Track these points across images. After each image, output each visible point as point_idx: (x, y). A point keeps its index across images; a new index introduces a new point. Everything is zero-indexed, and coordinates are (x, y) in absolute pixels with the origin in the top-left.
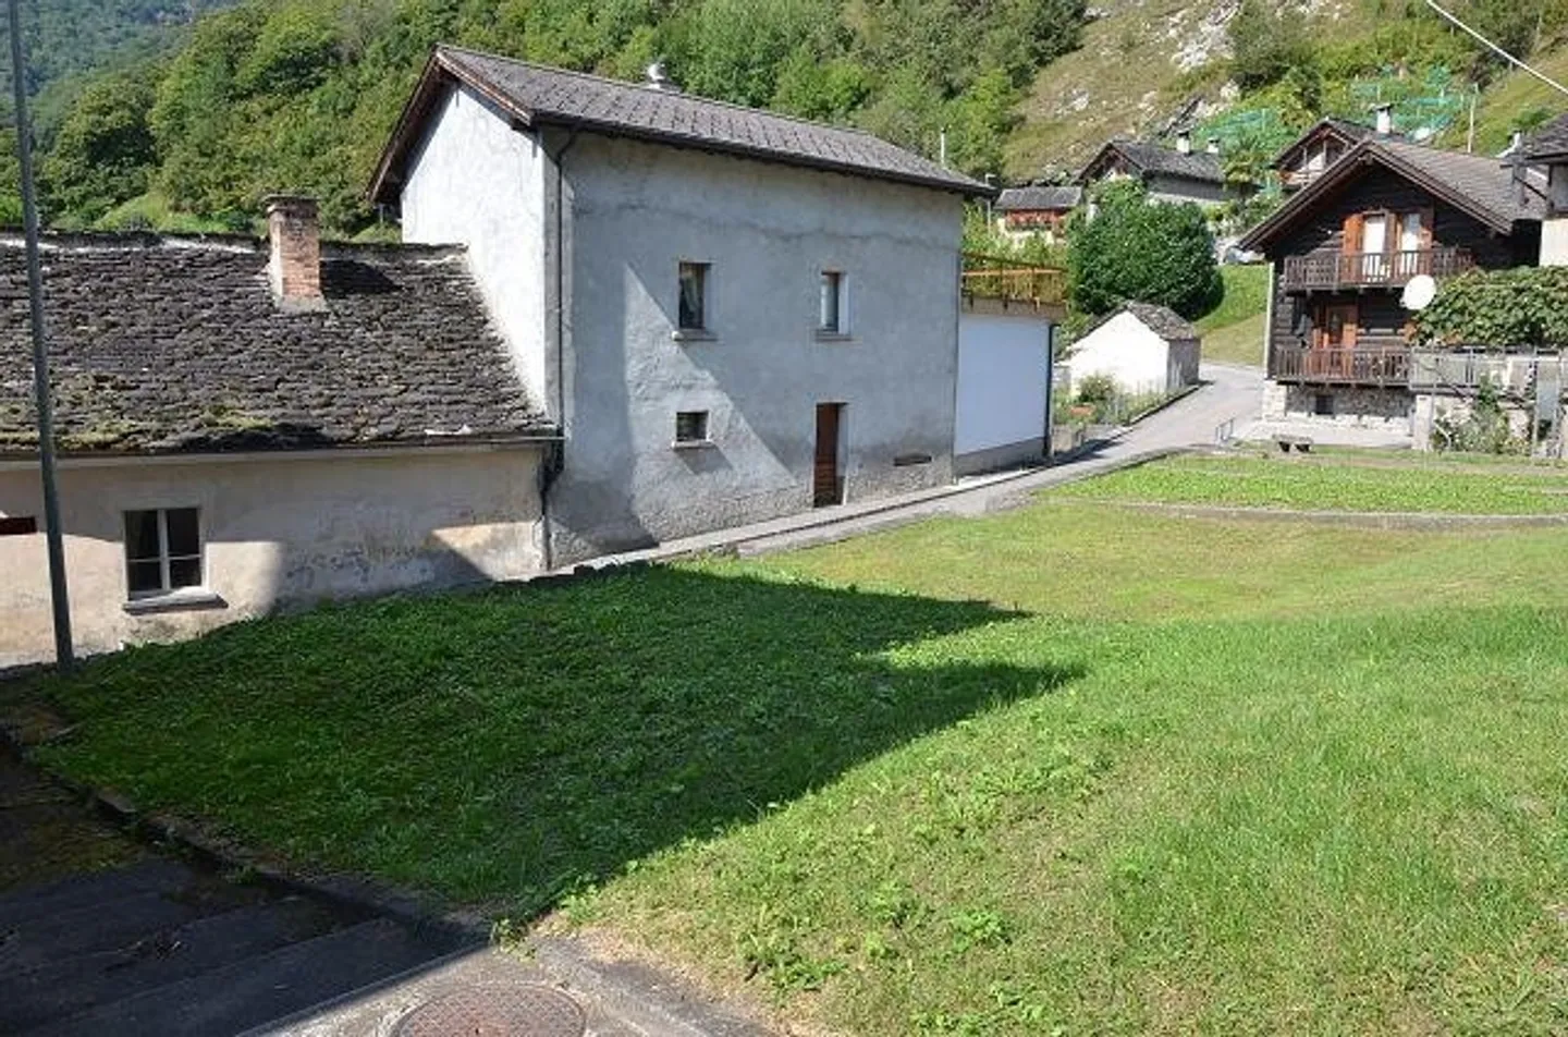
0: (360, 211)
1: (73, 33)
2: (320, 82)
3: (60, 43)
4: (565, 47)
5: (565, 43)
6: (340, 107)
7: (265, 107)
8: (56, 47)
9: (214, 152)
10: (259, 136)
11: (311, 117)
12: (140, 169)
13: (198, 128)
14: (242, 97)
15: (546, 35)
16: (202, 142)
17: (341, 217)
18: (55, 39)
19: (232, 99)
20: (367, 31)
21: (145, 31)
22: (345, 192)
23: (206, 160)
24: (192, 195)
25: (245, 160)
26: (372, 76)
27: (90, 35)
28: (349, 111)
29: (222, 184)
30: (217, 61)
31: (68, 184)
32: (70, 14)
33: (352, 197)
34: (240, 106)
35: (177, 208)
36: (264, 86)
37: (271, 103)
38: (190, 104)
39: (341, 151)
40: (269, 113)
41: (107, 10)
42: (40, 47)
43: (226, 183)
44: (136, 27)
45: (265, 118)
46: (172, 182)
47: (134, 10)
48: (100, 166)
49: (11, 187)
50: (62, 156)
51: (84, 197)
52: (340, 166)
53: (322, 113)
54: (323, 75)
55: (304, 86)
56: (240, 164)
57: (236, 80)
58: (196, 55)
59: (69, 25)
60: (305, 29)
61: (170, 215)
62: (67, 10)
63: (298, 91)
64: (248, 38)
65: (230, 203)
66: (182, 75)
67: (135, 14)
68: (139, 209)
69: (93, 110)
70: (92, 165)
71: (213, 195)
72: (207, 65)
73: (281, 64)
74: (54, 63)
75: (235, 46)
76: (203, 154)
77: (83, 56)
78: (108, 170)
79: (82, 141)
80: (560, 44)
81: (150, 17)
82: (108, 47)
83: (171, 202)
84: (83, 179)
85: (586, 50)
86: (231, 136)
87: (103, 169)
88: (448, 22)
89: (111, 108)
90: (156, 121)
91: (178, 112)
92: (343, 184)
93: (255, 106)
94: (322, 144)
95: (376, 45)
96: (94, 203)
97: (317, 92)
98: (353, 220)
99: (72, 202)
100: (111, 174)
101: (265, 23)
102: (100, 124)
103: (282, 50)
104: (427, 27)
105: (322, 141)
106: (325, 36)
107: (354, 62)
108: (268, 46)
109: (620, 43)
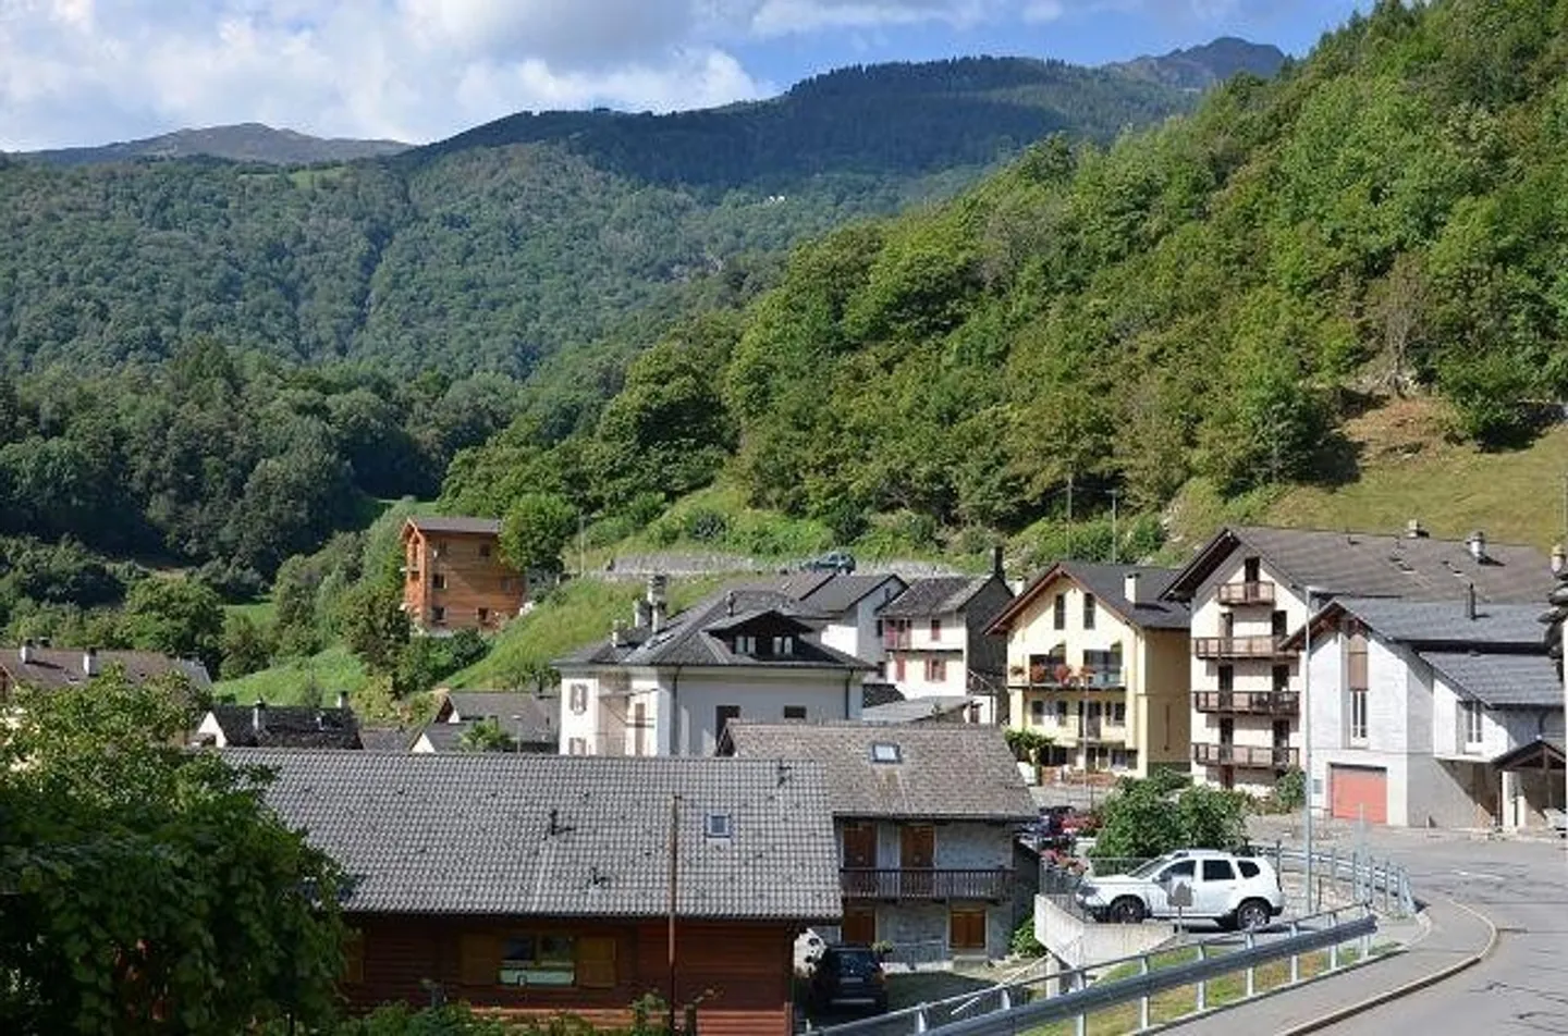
0: (1028, 497)
1: (575, 299)
2: (957, 320)
3: (561, 311)
4: (1335, 241)
5: (1334, 235)
6: (988, 351)
7: (882, 360)
8: (554, 318)
9: (813, 424)
10: (877, 398)
11: (948, 368)
12: (701, 452)
13: (789, 395)
14: (853, 348)
15: (1304, 226)
16: (798, 411)
17: (999, 506)
18: (555, 308)
19: (837, 351)
20: (1020, 249)
21: (656, 289)
22: (1006, 471)
23: (803, 434)
24: (781, 484)
25: (856, 431)
26: (1026, 308)
27: (595, 300)
28: (1001, 357)
29: (824, 466)
30: (818, 304)
31: (611, 476)
32: (573, 277)
33: (1016, 478)
34: (846, 360)
35: (756, 503)
36: (879, 332)
37: (892, 352)
38: (780, 361)
39: (995, 415)
40: (888, 367)
41: (615, 270)
42: (537, 319)
43: (829, 466)
44: (647, 286)
45: (882, 373)
46: (756, 467)
47: (646, 266)
48: (652, 450)
49: (536, 483)
50: (606, 439)
51: (630, 494)
52: (992, 434)
53: (961, 360)
54: (963, 309)
55: (936, 326)
56: (847, 438)
57: (845, 325)
58: (788, 297)
59: (573, 289)
60: (935, 251)
61: (749, 510)
62: (571, 273)
63: (926, 335)
64: (856, 270)
65: (834, 493)
66: (768, 325)
67: (646, 271)
68: (705, 506)
69: (647, 379)
70: (644, 449)
71: (809, 482)
72: (803, 309)
73: (904, 300)
74: (553, 336)
75: (840, 283)
76: (800, 427)
77: (585, 325)
78: (661, 456)
79: (634, 419)
80: (1326, 237)
81: (664, 272)
82: (613, 314)
83: (750, 494)
84: (631, 468)
85: (1375, 243)
86: (836, 399)
87: (656, 454)
88: (1132, 226)
89: (670, 375)
90: (730, 389)
91: (759, 376)
92: (1002, 459)
93: (869, 359)
94: (966, 405)
95: (1035, 263)
96: (641, 499)
97: (955, 334)
98: (1015, 510)
99: (614, 500)
100: (665, 461)
101: (879, 249)
102: (658, 395)
103: (906, 280)
104: (1104, 234)
105: (967, 401)
106: (961, 258)
107: (1000, 292)
108: (884, 280)
109: (1430, 227)
